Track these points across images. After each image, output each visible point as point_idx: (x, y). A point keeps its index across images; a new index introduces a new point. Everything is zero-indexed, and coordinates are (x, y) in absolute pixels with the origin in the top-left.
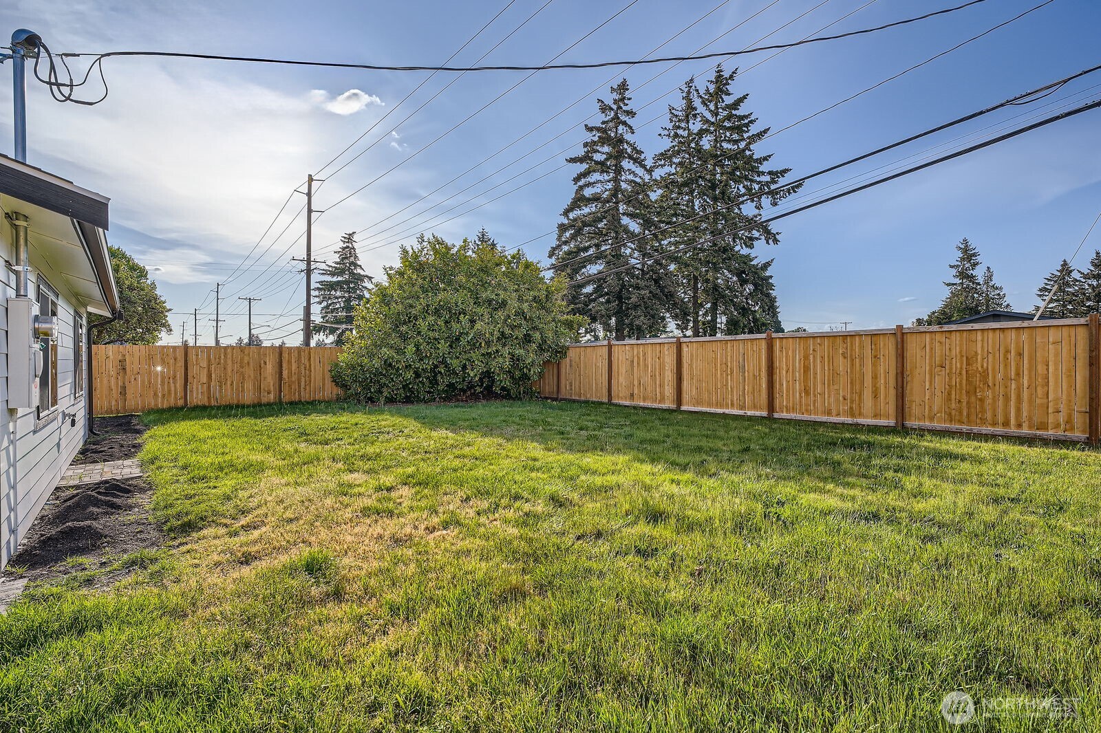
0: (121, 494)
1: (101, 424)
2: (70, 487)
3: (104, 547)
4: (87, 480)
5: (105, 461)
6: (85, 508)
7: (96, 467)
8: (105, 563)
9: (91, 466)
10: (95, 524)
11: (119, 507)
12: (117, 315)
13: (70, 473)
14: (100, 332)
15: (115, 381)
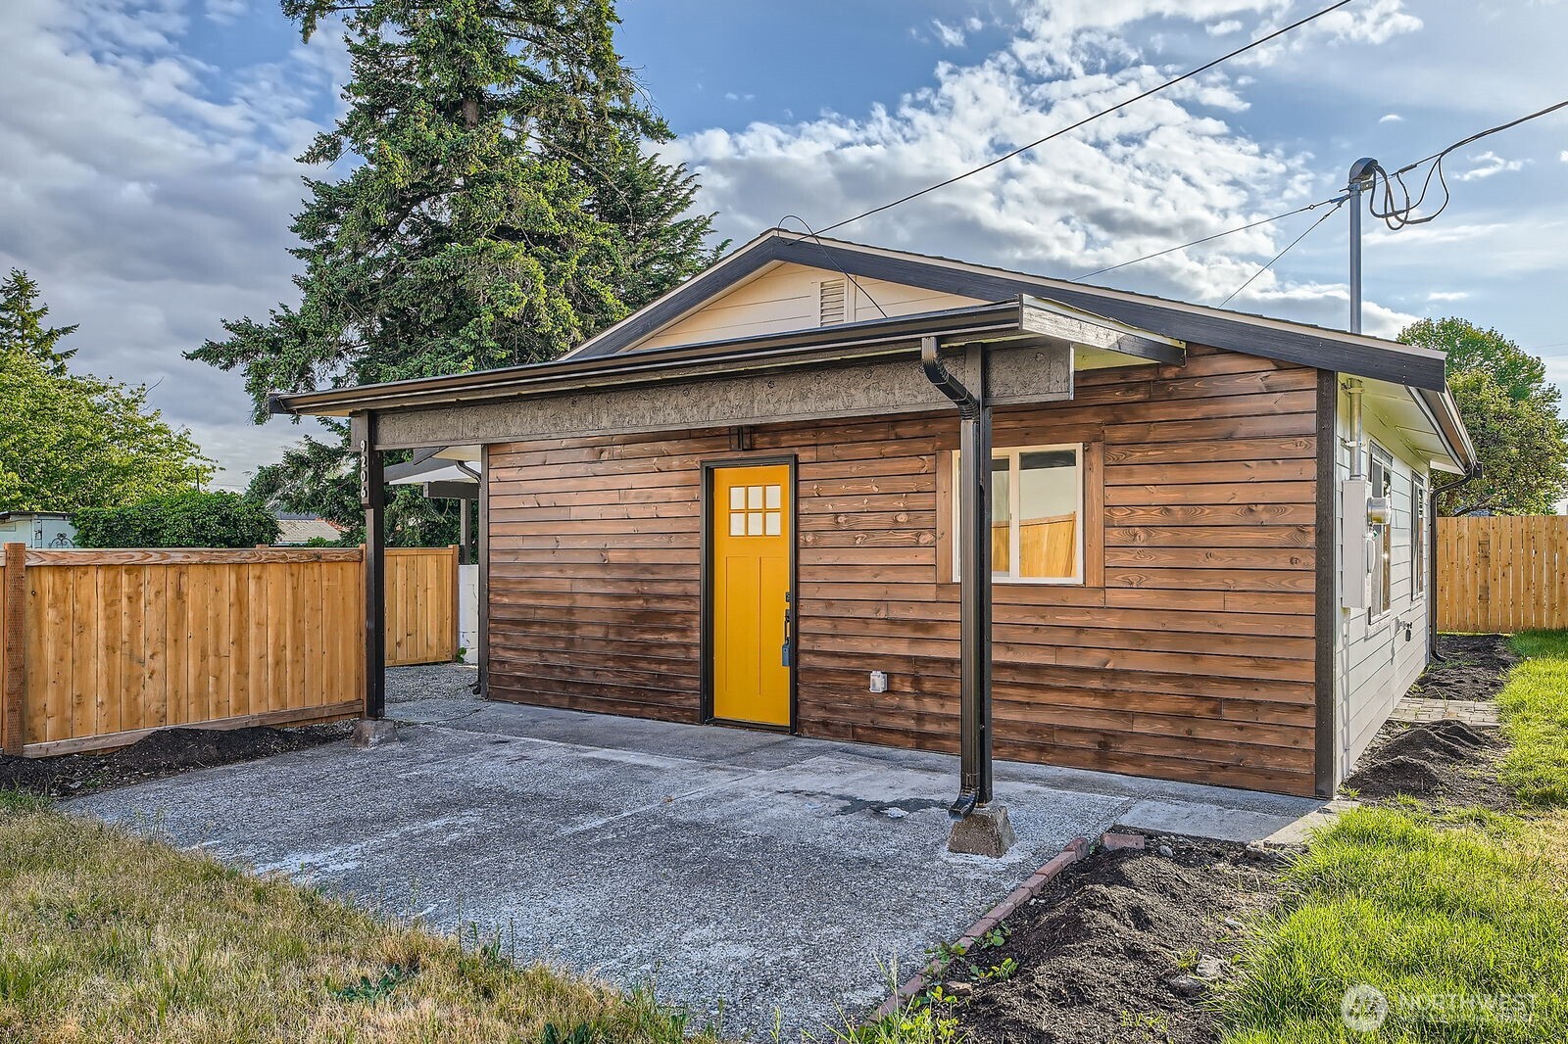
0: (1466, 743)
1: (1449, 645)
2: (1403, 723)
3: (1439, 796)
4: (1424, 719)
5: (1449, 698)
6: (1419, 747)
7: (1438, 705)
8: (1438, 811)
9: (1432, 702)
10: (1429, 766)
11: (1461, 757)
12: (1473, 473)
13: (1405, 706)
14: (1451, 495)
15: (1472, 576)
